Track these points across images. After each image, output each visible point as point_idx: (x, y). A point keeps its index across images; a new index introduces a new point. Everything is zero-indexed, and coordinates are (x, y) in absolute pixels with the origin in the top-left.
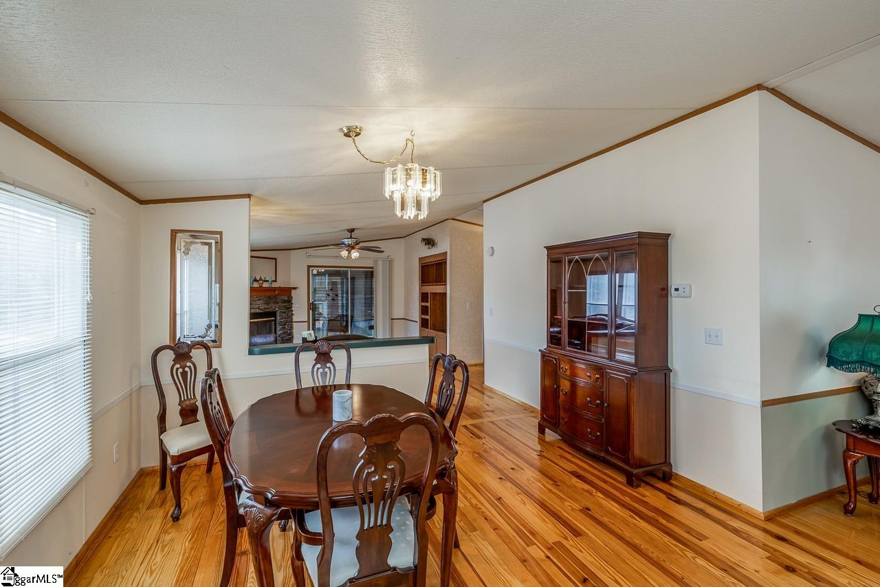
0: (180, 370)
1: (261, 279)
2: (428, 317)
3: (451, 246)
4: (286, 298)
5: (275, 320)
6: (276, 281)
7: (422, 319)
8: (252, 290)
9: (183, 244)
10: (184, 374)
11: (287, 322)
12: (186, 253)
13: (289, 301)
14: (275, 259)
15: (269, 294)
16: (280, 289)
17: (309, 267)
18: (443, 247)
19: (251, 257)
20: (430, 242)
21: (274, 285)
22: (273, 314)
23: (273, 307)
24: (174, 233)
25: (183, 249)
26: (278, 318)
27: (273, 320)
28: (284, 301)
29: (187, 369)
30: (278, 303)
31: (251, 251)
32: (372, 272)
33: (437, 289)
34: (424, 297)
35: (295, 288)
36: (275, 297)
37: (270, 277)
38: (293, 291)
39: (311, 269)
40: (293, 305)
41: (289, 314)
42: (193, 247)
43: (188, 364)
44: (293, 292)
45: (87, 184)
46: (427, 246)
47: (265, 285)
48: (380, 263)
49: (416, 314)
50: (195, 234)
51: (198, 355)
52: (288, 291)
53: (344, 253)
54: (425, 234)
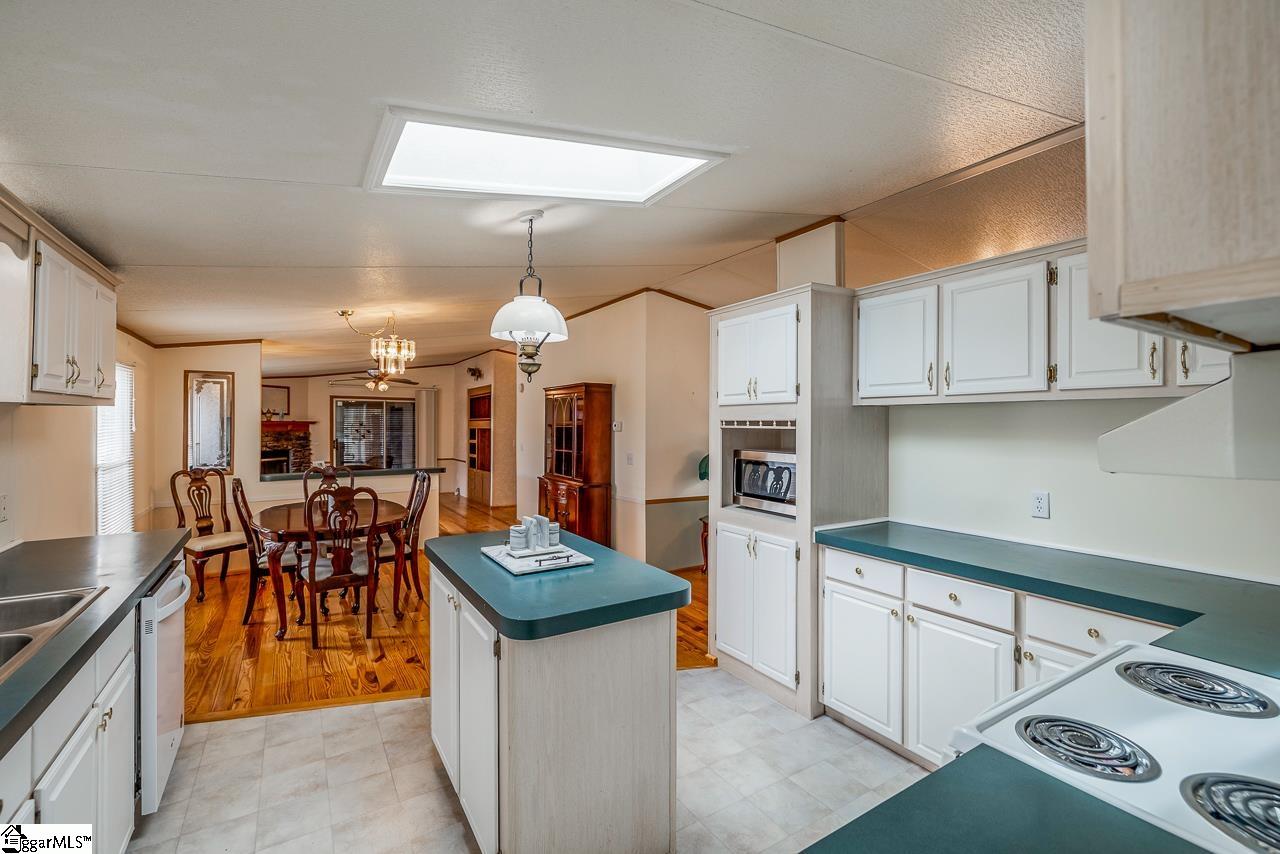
0: (196, 492)
1: (269, 412)
2: (475, 456)
3: (495, 380)
4: (302, 435)
5: (287, 461)
6: (288, 414)
7: (471, 458)
8: (264, 424)
9: (195, 383)
10: (200, 496)
11: (303, 462)
12: (199, 391)
13: (306, 438)
14: (288, 388)
15: (278, 429)
16: (294, 423)
17: (332, 397)
18: (488, 380)
19: (263, 386)
20: (476, 373)
21: (286, 419)
22: (285, 453)
23: (284, 444)
24: (187, 373)
25: (195, 387)
26: (292, 458)
27: (284, 461)
28: (299, 438)
29: (202, 491)
30: (291, 440)
31: (263, 378)
32: (414, 404)
33: (481, 424)
34: (472, 434)
35: (314, 423)
36: (288, 433)
37: (281, 409)
38: (311, 426)
39: (335, 400)
40: (312, 443)
41: (307, 453)
42: (205, 386)
43: (203, 487)
44: (311, 428)
45: (129, 343)
46: (473, 378)
47: (275, 419)
48: (424, 393)
49: (464, 455)
50: (207, 374)
51: (213, 481)
52: (304, 426)
53: (371, 385)
54: (471, 364)
